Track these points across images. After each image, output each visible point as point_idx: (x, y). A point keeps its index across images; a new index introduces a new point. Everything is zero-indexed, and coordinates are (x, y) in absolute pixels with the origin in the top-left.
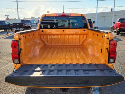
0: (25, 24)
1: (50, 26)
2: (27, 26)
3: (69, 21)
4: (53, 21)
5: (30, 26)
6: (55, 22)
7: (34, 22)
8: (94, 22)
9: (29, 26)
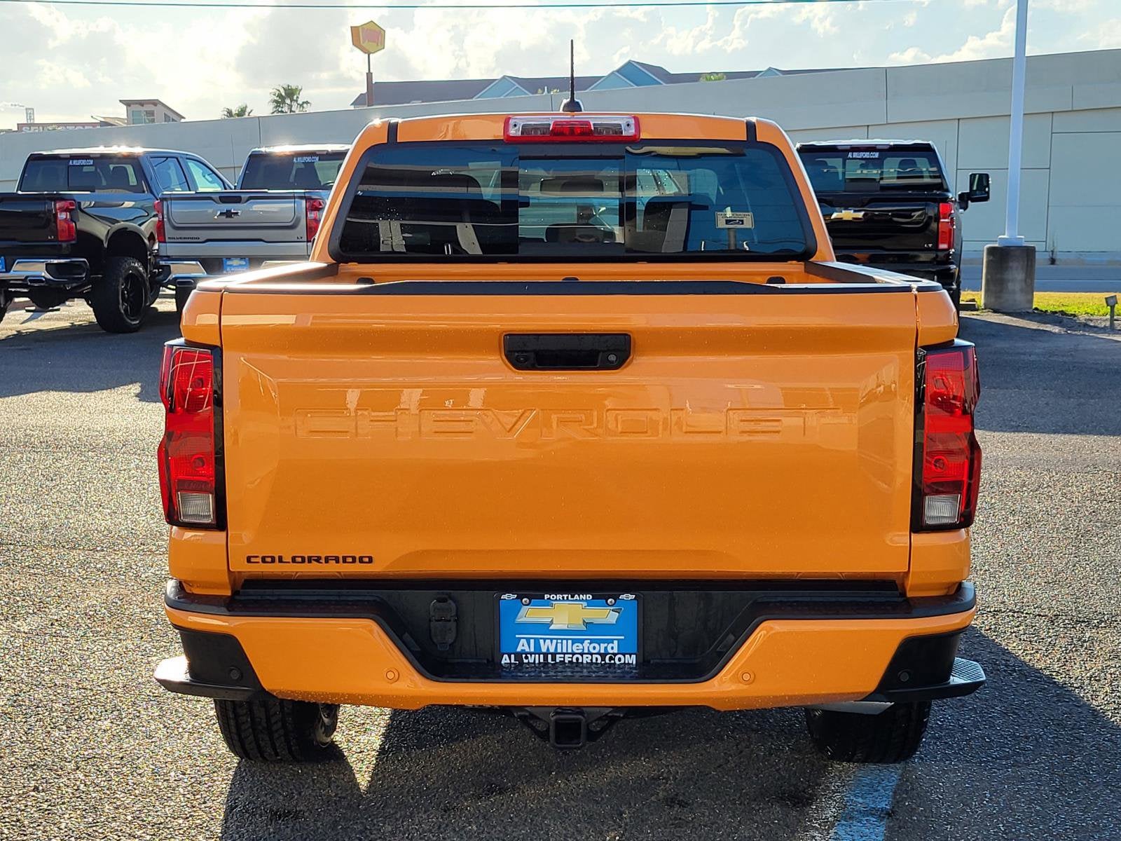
0: (75, 209)
1: (404, 229)
2: (101, 230)
3: (628, 183)
4: (470, 181)
5: (146, 228)
6: (490, 192)
7: (196, 171)
8: (979, 190)
9: (136, 236)
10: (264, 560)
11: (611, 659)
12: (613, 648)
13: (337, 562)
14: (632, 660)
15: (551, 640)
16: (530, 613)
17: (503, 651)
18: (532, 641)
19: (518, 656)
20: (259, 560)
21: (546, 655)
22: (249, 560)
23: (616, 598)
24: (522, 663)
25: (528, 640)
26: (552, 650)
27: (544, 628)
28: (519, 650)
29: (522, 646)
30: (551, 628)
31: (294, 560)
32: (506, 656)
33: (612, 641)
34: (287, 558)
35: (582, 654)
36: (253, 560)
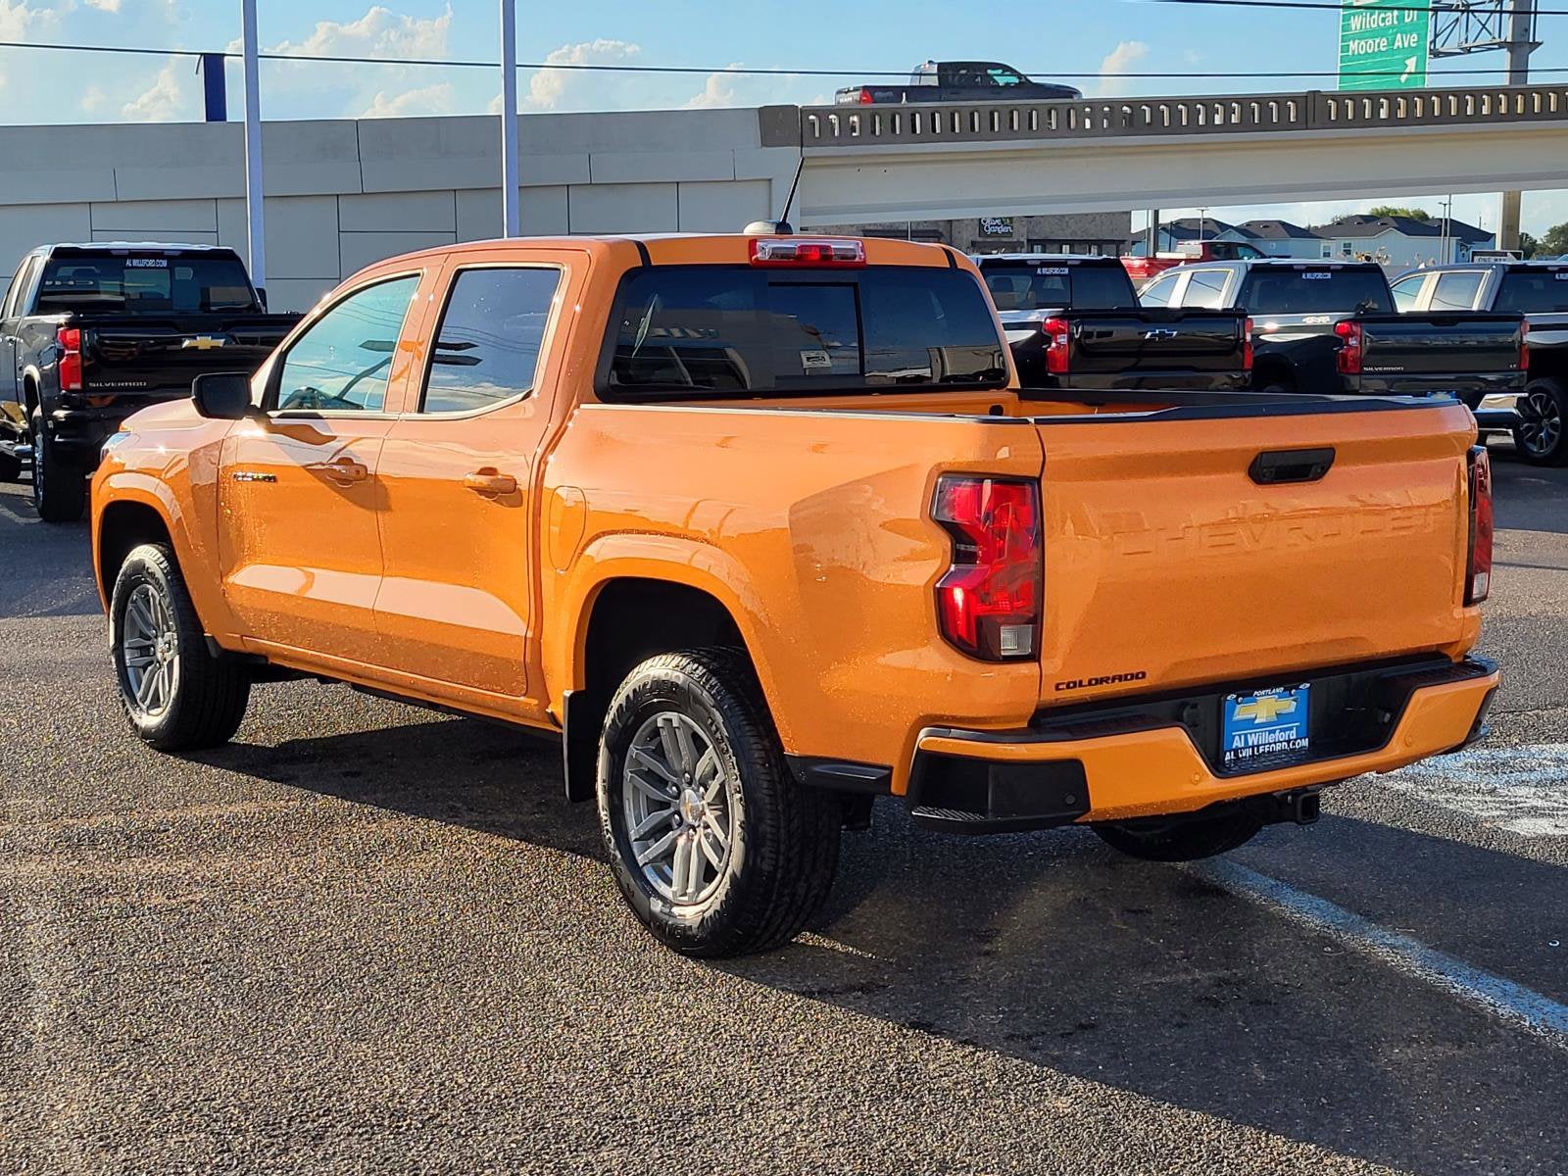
10: (1068, 687)
11: (1294, 744)
12: (1293, 735)
13: (1120, 680)
14: (1305, 743)
15: (1255, 733)
16: (1242, 711)
17: (1225, 749)
18: (1243, 737)
19: (1236, 751)
20: (1065, 686)
21: (1253, 747)
22: (1057, 688)
23: (1297, 688)
24: (1238, 758)
25: (1240, 736)
26: (1256, 743)
27: (1250, 724)
28: (1234, 747)
29: (1237, 743)
30: (1256, 722)
31: (1090, 684)
32: (1228, 753)
33: (1291, 729)
34: (1085, 683)
35: (1275, 743)
36: (1060, 687)
